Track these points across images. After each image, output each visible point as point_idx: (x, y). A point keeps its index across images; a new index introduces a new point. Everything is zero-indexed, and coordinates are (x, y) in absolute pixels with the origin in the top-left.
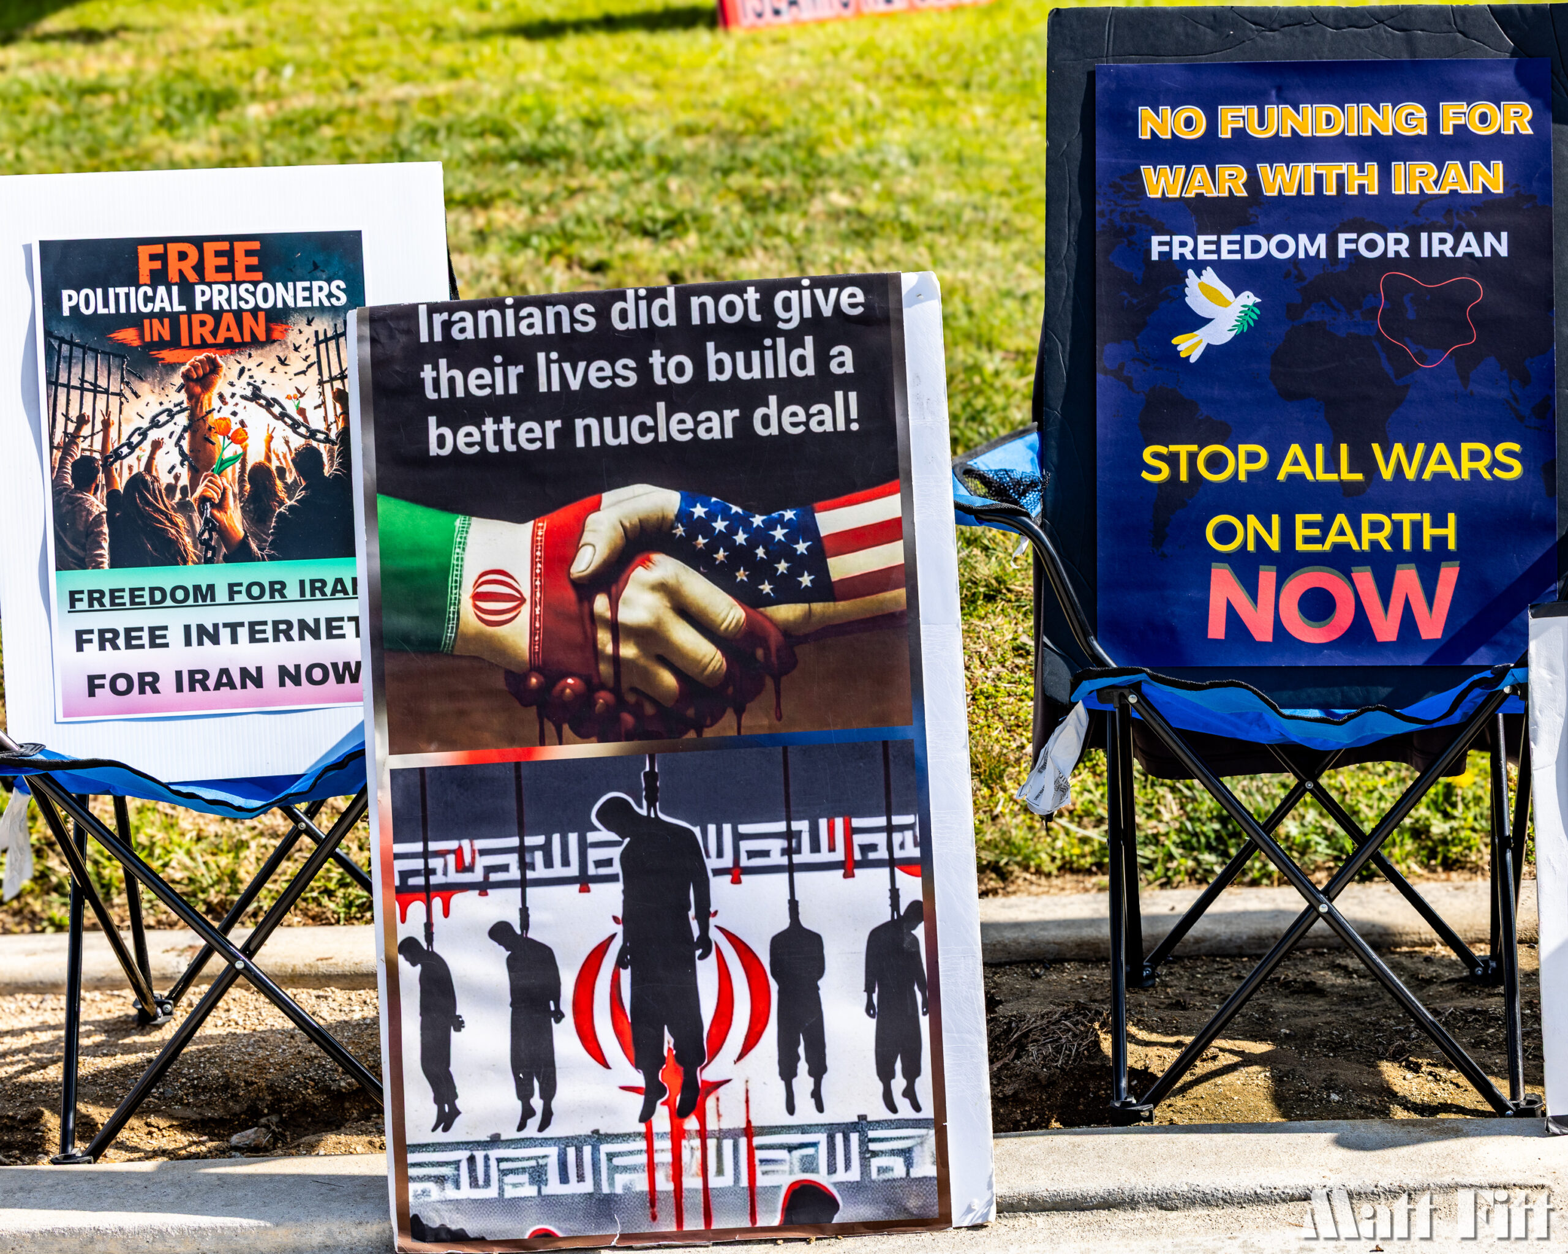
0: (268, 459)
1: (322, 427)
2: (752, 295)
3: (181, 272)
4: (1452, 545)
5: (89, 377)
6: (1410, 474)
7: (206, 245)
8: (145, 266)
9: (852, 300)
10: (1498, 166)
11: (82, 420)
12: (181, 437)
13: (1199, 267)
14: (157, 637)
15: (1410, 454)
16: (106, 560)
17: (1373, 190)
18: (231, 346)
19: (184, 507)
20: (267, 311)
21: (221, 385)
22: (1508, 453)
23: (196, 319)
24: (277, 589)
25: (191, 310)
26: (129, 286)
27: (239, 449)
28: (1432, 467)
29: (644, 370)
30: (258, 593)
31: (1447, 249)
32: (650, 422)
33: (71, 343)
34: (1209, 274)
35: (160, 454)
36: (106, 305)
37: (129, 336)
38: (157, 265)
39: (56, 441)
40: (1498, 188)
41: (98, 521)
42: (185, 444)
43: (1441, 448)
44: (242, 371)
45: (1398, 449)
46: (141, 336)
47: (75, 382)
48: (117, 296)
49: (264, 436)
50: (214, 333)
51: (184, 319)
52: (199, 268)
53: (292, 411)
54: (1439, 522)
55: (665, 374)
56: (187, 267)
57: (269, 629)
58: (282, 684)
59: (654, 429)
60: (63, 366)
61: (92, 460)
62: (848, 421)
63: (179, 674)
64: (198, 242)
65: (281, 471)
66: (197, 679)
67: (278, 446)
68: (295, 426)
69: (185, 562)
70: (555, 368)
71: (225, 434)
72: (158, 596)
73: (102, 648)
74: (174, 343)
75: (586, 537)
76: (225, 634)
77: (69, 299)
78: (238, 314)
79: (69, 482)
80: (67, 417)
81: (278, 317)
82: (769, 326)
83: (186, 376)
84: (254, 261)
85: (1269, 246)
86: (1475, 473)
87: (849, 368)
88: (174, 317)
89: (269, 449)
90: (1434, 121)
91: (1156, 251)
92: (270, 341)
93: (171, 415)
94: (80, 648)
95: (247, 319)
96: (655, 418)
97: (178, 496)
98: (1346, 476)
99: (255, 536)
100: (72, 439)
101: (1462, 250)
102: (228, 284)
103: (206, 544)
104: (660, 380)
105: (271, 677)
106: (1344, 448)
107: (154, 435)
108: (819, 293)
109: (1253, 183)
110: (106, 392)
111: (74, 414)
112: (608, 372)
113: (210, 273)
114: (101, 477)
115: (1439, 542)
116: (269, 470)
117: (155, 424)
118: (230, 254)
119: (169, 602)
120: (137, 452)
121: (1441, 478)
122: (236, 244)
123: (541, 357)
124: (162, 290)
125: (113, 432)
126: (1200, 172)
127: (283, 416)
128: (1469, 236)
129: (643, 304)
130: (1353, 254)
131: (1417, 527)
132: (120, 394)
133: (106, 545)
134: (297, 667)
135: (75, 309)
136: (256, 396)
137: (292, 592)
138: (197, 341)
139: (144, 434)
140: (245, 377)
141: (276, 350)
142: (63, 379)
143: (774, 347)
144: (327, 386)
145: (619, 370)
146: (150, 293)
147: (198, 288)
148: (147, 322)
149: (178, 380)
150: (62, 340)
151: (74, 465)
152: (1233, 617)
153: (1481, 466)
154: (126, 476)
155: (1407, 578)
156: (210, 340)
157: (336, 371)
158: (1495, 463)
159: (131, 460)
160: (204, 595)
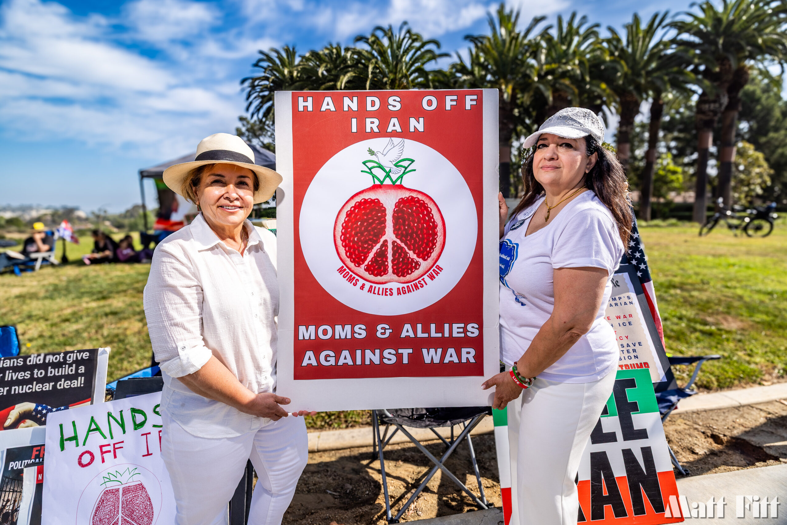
2: (62, 355)
5: (12, 488)
8: (34, 453)
9: (86, 355)
11: (8, 501)
29: (32, 374)
32: (31, 386)
47: (8, 490)
55: (37, 375)
59: (32, 388)
61: (8, 513)
62: (81, 384)
70: (10, 374)
75: (9, 417)
77: (11, 465)
82: (65, 362)
87: (83, 371)
96: (33, 386)
100: (4, 507)
104: (35, 376)
108: (78, 354)
111: (6, 499)
112: (23, 375)
114: (10, 518)
123: (7, 372)
125: (16, 504)
129: (35, 359)
135: (12, 468)
143: (65, 367)
145: (26, 374)
150: (7, 477)
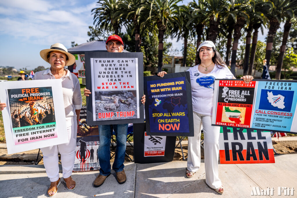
0: (41, 113)
1: (48, 108)
3: (28, 92)
4: (179, 122)
5: (16, 105)
6: (175, 115)
7: (31, 89)
8: (23, 92)
10: (181, 87)
11: (15, 110)
12: (29, 111)
13: (156, 98)
14: (27, 134)
15: (175, 113)
16: (20, 126)
17: (170, 90)
18: (35, 100)
19: (30, 119)
20: (40, 96)
21: (34, 105)
22: (184, 113)
23: (30, 97)
24: (43, 127)
25: (30, 96)
26: (21, 94)
27: (37, 112)
28: (177, 115)
30: (40, 128)
31: (177, 95)
33: (13, 101)
34: (157, 98)
35: (26, 113)
36: (18, 96)
37: (21, 100)
38: (25, 91)
39: (12, 113)
40: (181, 89)
41: (18, 122)
42: (30, 112)
43: (177, 113)
44: (37, 103)
45: (174, 113)
46: (23, 100)
47: (14, 106)
48: (19, 95)
49: (40, 110)
50: (33, 99)
51: (29, 98)
52: (31, 92)
53: (44, 107)
54: (178, 120)
56: (29, 92)
57: (42, 132)
58: (44, 137)
60: (12, 104)
61: (17, 115)
63: (31, 138)
64: (30, 89)
65: (43, 114)
66: (33, 138)
67: (42, 111)
68: (44, 109)
69: (31, 125)
71: (35, 110)
72: (27, 129)
73: (20, 136)
74: (28, 100)
76: (37, 133)
77: (12, 96)
78: (36, 97)
79: (14, 117)
80: (13, 110)
81: (41, 97)
83: (30, 104)
84: (38, 90)
85: (162, 96)
86: (181, 115)
88: (27, 98)
89: (41, 112)
90: (175, 83)
91: (153, 97)
92: (40, 99)
93: (28, 109)
94: (17, 137)
95: (37, 97)
97: (29, 118)
98: (169, 116)
99: (40, 121)
100: (14, 113)
101: (178, 95)
102: (35, 93)
103: (34, 123)
105: (43, 137)
106: (169, 113)
107: (26, 111)
109: (160, 90)
110: (19, 107)
111: (14, 109)
113: (32, 92)
114: (18, 117)
115: (178, 121)
116: (41, 114)
117: (26, 110)
118: (35, 90)
119: (29, 130)
120: (23, 113)
121: (178, 116)
122: (35, 89)
124: (25, 94)
125: (20, 111)
126: (156, 90)
127: (43, 108)
128: (179, 94)
130: (169, 96)
131: (176, 120)
132: (20, 107)
133: (20, 124)
134: (46, 135)
135: (13, 97)
136: (39, 106)
137: (45, 127)
138: (31, 100)
139: (24, 111)
140: (37, 104)
141: (41, 100)
142: (12, 105)
144: (48, 104)
146: (24, 95)
147: (30, 94)
148: (24, 98)
149: (28, 104)
150: (12, 101)
151: (15, 116)
152: (161, 128)
153: (181, 114)
154: (22, 116)
155: (175, 125)
156: (33, 100)
157: (49, 102)
158: (182, 114)
159: (23, 114)
160: (34, 129)
